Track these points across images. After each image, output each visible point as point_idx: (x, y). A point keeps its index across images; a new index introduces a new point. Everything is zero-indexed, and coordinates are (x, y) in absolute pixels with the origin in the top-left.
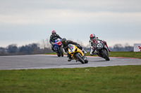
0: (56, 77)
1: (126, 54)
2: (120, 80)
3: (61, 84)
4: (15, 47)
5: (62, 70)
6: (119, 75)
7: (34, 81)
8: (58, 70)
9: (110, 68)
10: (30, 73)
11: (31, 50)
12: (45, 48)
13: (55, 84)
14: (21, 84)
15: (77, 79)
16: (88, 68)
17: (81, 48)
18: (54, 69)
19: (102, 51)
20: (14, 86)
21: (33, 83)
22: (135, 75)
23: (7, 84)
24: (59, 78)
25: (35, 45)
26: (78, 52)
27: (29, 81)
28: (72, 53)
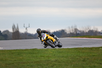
0: (78, 54)
3: (82, 59)
5: (83, 49)
7: (63, 57)
8: (80, 49)
11: (60, 34)
12: (71, 33)
13: (77, 59)
14: (53, 59)
15: (94, 55)
18: (77, 48)
20: (48, 61)
21: (62, 59)
23: (43, 59)
24: (81, 55)
25: (63, 31)
26: (49, 39)
27: (59, 57)
28: (44, 40)
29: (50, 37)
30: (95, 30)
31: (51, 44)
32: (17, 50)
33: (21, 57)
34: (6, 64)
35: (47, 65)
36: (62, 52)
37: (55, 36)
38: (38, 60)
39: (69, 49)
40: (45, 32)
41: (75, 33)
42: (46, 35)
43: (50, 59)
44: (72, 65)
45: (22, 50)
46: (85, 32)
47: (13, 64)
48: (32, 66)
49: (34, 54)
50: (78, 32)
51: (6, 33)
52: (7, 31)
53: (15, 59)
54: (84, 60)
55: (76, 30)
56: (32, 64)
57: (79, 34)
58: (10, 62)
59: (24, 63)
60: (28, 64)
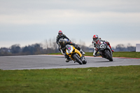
0: (58, 77)
1: (128, 54)
2: (122, 80)
3: (63, 85)
4: (18, 47)
5: (65, 70)
6: (121, 75)
7: (37, 81)
8: (60, 70)
9: (112, 68)
10: (33, 73)
11: (34, 50)
13: (57, 84)
14: (23, 84)
15: (80, 79)
16: (91, 68)
17: (79, 49)
19: (105, 52)
20: (16, 86)
21: (36, 84)
22: (137, 75)
23: (9, 84)
24: (62, 78)
27: (32, 81)
28: (70, 54)
30: (82, 44)
35: (15, 92)
36: (36, 74)
37: (81, 50)
42: (72, 48)
54: (66, 86)
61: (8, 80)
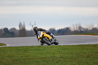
0: (82, 51)
3: (86, 56)
4: (54, 30)
5: (87, 45)
7: (67, 53)
11: (65, 32)
13: (82, 55)
14: (58, 56)
18: (81, 45)
20: (53, 57)
21: (67, 55)
23: (48, 55)
24: (85, 51)
26: (45, 37)
27: (64, 53)
28: (40, 38)
29: (46, 35)
31: (47, 41)
32: (23, 47)
33: (27, 54)
34: (13, 60)
35: (52, 61)
36: (67, 49)
37: (51, 34)
38: (43, 56)
39: (73, 46)
40: (41, 30)
41: (79, 31)
42: (42, 33)
43: (56, 55)
44: (77, 61)
45: (28, 47)
46: (89, 29)
47: (19, 60)
48: (38, 62)
49: (39, 50)
50: (82, 30)
51: (13, 31)
52: (14, 29)
53: (21, 55)
54: (88, 57)
55: (80, 27)
56: (38, 60)
57: (83, 31)
58: (17, 58)
59: (30, 59)
60: (35, 60)
61: (47, 53)
